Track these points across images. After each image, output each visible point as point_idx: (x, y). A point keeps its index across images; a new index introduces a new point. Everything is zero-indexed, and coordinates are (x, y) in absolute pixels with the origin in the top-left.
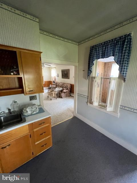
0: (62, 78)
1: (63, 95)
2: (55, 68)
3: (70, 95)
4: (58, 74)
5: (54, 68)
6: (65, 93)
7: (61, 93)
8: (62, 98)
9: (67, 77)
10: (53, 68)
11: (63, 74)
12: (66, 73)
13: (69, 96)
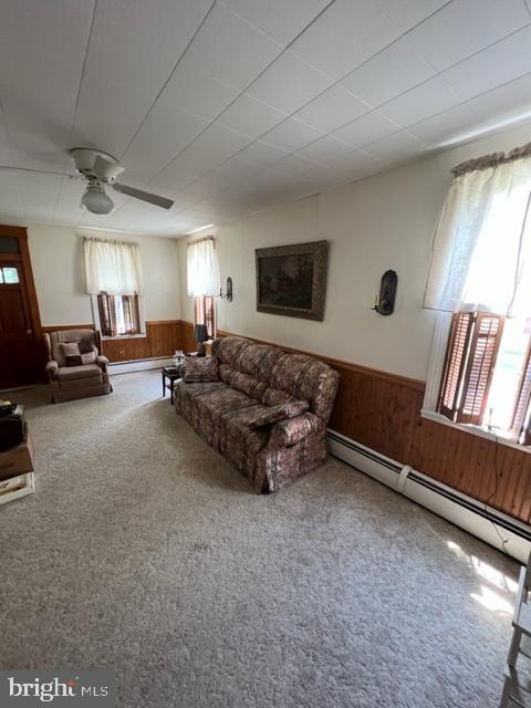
0: (260, 309)
1: (275, 464)
2: (212, 238)
3: (328, 448)
4: (230, 280)
5: (205, 239)
6: (290, 446)
7: (264, 446)
8: (265, 491)
9: (307, 304)
10: (198, 241)
11: (269, 280)
12: (291, 271)
13: (324, 462)
